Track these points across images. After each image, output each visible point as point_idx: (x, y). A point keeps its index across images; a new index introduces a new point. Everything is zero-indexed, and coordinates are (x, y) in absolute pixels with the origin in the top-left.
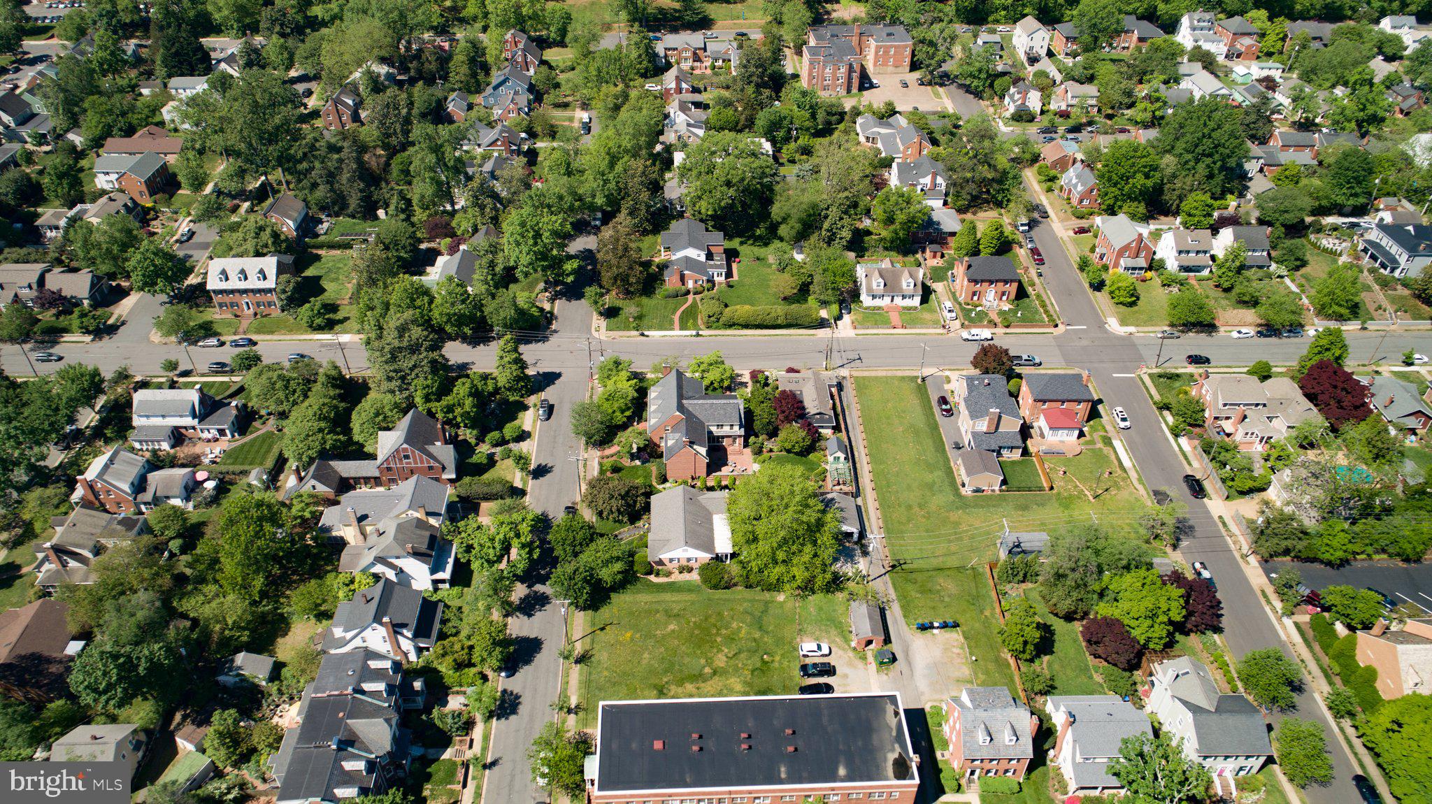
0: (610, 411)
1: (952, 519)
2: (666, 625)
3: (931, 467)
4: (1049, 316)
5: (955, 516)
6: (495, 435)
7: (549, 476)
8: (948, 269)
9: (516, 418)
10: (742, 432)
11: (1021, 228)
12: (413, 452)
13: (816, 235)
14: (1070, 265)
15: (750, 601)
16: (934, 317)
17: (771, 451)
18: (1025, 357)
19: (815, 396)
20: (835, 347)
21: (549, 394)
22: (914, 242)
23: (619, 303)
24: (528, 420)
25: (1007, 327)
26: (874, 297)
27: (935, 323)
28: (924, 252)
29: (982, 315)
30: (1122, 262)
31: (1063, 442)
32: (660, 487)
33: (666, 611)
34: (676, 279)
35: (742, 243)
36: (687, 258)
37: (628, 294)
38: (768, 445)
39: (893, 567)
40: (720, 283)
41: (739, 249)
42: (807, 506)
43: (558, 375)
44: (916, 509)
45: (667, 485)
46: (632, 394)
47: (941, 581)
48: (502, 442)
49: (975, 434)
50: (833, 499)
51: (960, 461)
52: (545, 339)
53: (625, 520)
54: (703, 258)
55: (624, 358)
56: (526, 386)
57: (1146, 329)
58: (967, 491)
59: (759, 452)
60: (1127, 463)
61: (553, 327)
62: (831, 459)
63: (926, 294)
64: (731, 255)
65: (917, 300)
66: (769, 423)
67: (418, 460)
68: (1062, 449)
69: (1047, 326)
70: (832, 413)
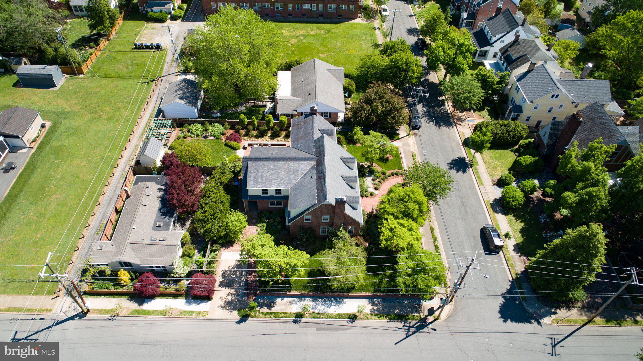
7: (449, 160)
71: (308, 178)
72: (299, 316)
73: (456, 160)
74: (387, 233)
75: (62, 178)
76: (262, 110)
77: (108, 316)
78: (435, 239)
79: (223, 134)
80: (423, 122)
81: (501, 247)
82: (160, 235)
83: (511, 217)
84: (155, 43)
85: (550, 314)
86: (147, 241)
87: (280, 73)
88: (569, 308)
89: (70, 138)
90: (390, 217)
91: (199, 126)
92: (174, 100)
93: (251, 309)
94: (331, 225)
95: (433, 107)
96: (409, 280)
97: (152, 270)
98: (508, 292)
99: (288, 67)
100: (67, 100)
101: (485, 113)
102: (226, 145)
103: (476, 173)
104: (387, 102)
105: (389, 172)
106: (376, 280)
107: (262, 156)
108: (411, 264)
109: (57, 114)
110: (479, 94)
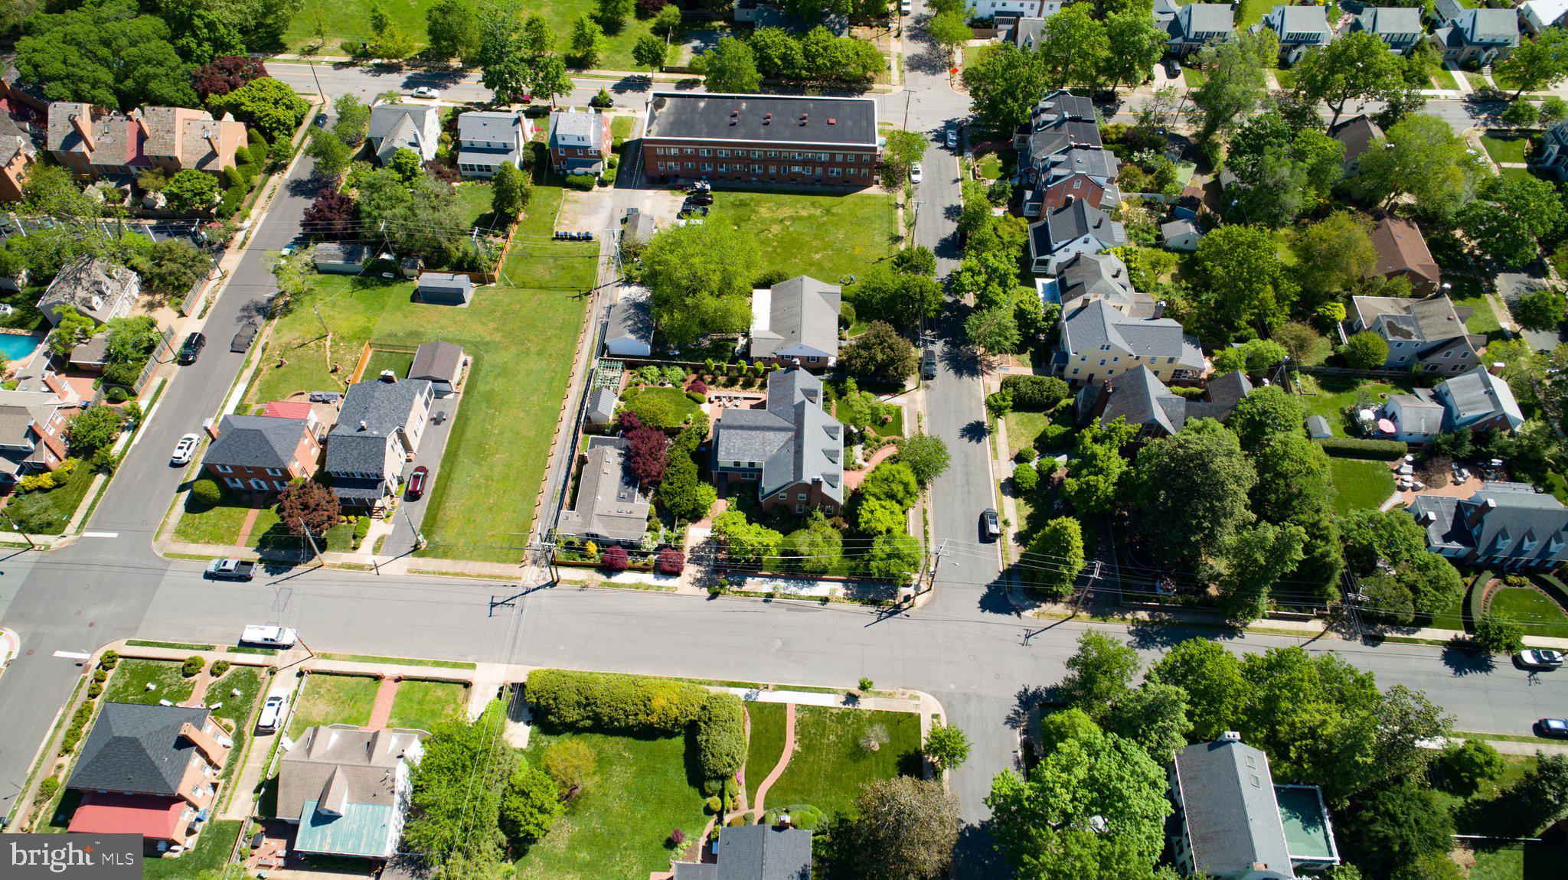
2: (823, 258)
7: (963, 424)
39: (588, 294)
47: (548, 277)
52: (1026, 701)
61: (1018, 734)
71: (784, 451)
72: (770, 596)
73: (971, 424)
74: (864, 515)
75: (502, 433)
76: (732, 344)
77: (578, 587)
78: (926, 523)
79: (684, 380)
80: (941, 369)
81: (996, 536)
82: (626, 506)
83: (1021, 501)
84: (583, 233)
85: (1032, 607)
86: (614, 513)
87: (756, 292)
88: (1055, 602)
89: (499, 380)
90: (872, 499)
91: (654, 369)
92: (621, 334)
93: (722, 586)
94: (808, 503)
95: (958, 347)
96: (882, 565)
97: (618, 543)
98: (995, 582)
99: (765, 284)
100: (483, 324)
101: (1026, 357)
102: (688, 396)
103: (993, 443)
104: (890, 347)
105: (885, 439)
106: (853, 564)
107: (736, 423)
108: (887, 549)
109: (476, 345)
110: (1015, 336)
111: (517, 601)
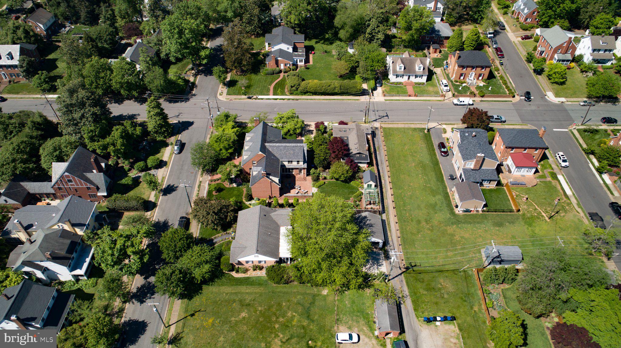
0: (218, 149)
1: (449, 232)
2: (240, 312)
3: (434, 193)
4: (509, 90)
5: (451, 229)
6: (141, 164)
7: (174, 193)
8: (444, 60)
9: (159, 152)
10: (305, 166)
11: (489, 36)
12: (74, 178)
13: (362, 36)
14: (521, 59)
15: (302, 294)
16: (435, 89)
17: (325, 178)
18: (495, 117)
19: (357, 141)
20: (371, 108)
21: (183, 137)
22: (422, 43)
23: (236, 78)
24: (167, 154)
25: (482, 97)
26: (397, 76)
27: (436, 94)
28: (429, 48)
29: (466, 89)
30: (556, 56)
31: (523, 176)
32: (248, 203)
33: (241, 301)
34: (273, 63)
35: (317, 43)
36: (280, 50)
37: (244, 72)
38: (323, 175)
39: (407, 268)
40: (301, 66)
41: (314, 46)
42: (345, 230)
43: (190, 124)
44: (424, 223)
45: (253, 202)
46: (234, 137)
47: (441, 280)
48: (146, 169)
49: (465, 170)
50: (365, 217)
51: (454, 189)
52: (187, 100)
53: (219, 228)
54: (291, 50)
55: (232, 113)
56: (167, 130)
57: (572, 99)
58: (459, 211)
59: (316, 179)
60: (569, 192)
61: (194, 92)
62: (365, 186)
63: (430, 75)
64: (309, 50)
65: (425, 78)
66: (325, 159)
67: (77, 183)
68: (524, 181)
69: (508, 97)
70: (367, 153)
73: (169, 193)
87: (289, 255)
111: (378, 118)
